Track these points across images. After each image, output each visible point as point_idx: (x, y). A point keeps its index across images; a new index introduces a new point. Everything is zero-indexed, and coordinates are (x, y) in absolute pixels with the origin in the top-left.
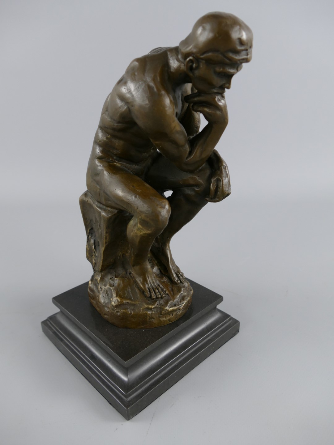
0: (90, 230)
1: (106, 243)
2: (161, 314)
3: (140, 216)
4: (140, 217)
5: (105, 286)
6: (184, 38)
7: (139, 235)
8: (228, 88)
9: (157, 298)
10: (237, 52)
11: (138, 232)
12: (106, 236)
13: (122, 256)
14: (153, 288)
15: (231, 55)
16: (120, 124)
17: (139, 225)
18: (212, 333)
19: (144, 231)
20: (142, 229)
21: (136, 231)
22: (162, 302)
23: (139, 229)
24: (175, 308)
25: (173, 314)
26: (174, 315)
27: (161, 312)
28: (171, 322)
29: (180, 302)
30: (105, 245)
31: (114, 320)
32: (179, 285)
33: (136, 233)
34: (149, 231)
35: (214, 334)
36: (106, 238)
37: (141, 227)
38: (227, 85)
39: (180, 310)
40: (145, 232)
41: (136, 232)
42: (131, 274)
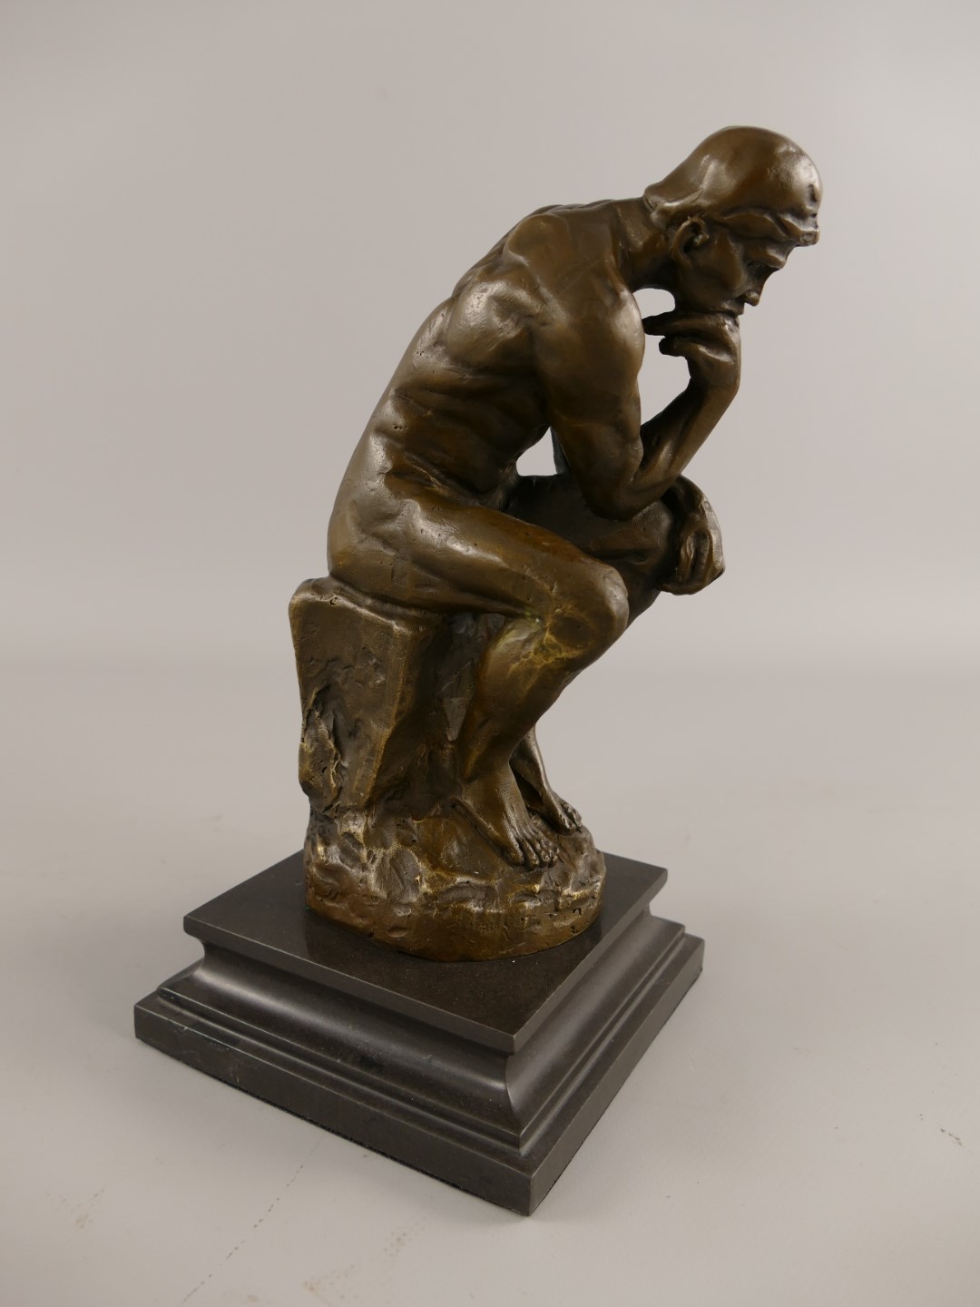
0: (317, 694)
1: (399, 713)
2: (557, 910)
3: (561, 607)
4: (558, 610)
5: (385, 846)
6: (659, 176)
7: (539, 667)
8: (754, 303)
9: (542, 864)
10: (801, 215)
11: (539, 658)
12: (403, 693)
13: (429, 757)
14: (529, 841)
15: (789, 219)
16: (481, 377)
17: (547, 635)
18: (657, 968)
19: (561, 652)
20: (554, 647)
21: (532, 654)
22: (554, 874)
23: (542, 649)
24: (586, 891)
25: (580, 910)
26: (582, 913)
27: (557, 903)
28: (576, 934)
29: (591, 876)
30: (393, 723)
31: (428, 940)
32: (573, 836)
33: (531, 662)
34: (577, 648)
35: (660, 972)
36: (402, 699)
37: (554, 640)
38: (754, 295)
39: (593, 898)
40: (564, 655)
41: (530, 660)
42: (458, 807)
